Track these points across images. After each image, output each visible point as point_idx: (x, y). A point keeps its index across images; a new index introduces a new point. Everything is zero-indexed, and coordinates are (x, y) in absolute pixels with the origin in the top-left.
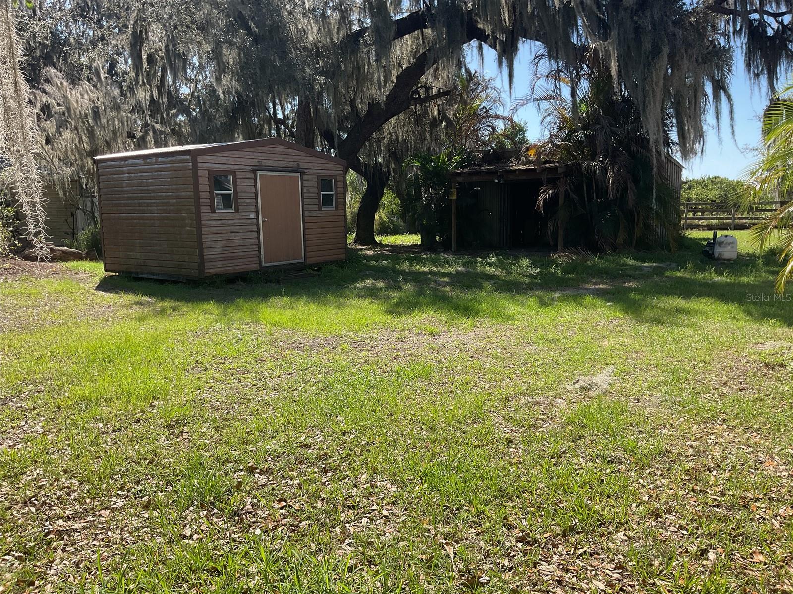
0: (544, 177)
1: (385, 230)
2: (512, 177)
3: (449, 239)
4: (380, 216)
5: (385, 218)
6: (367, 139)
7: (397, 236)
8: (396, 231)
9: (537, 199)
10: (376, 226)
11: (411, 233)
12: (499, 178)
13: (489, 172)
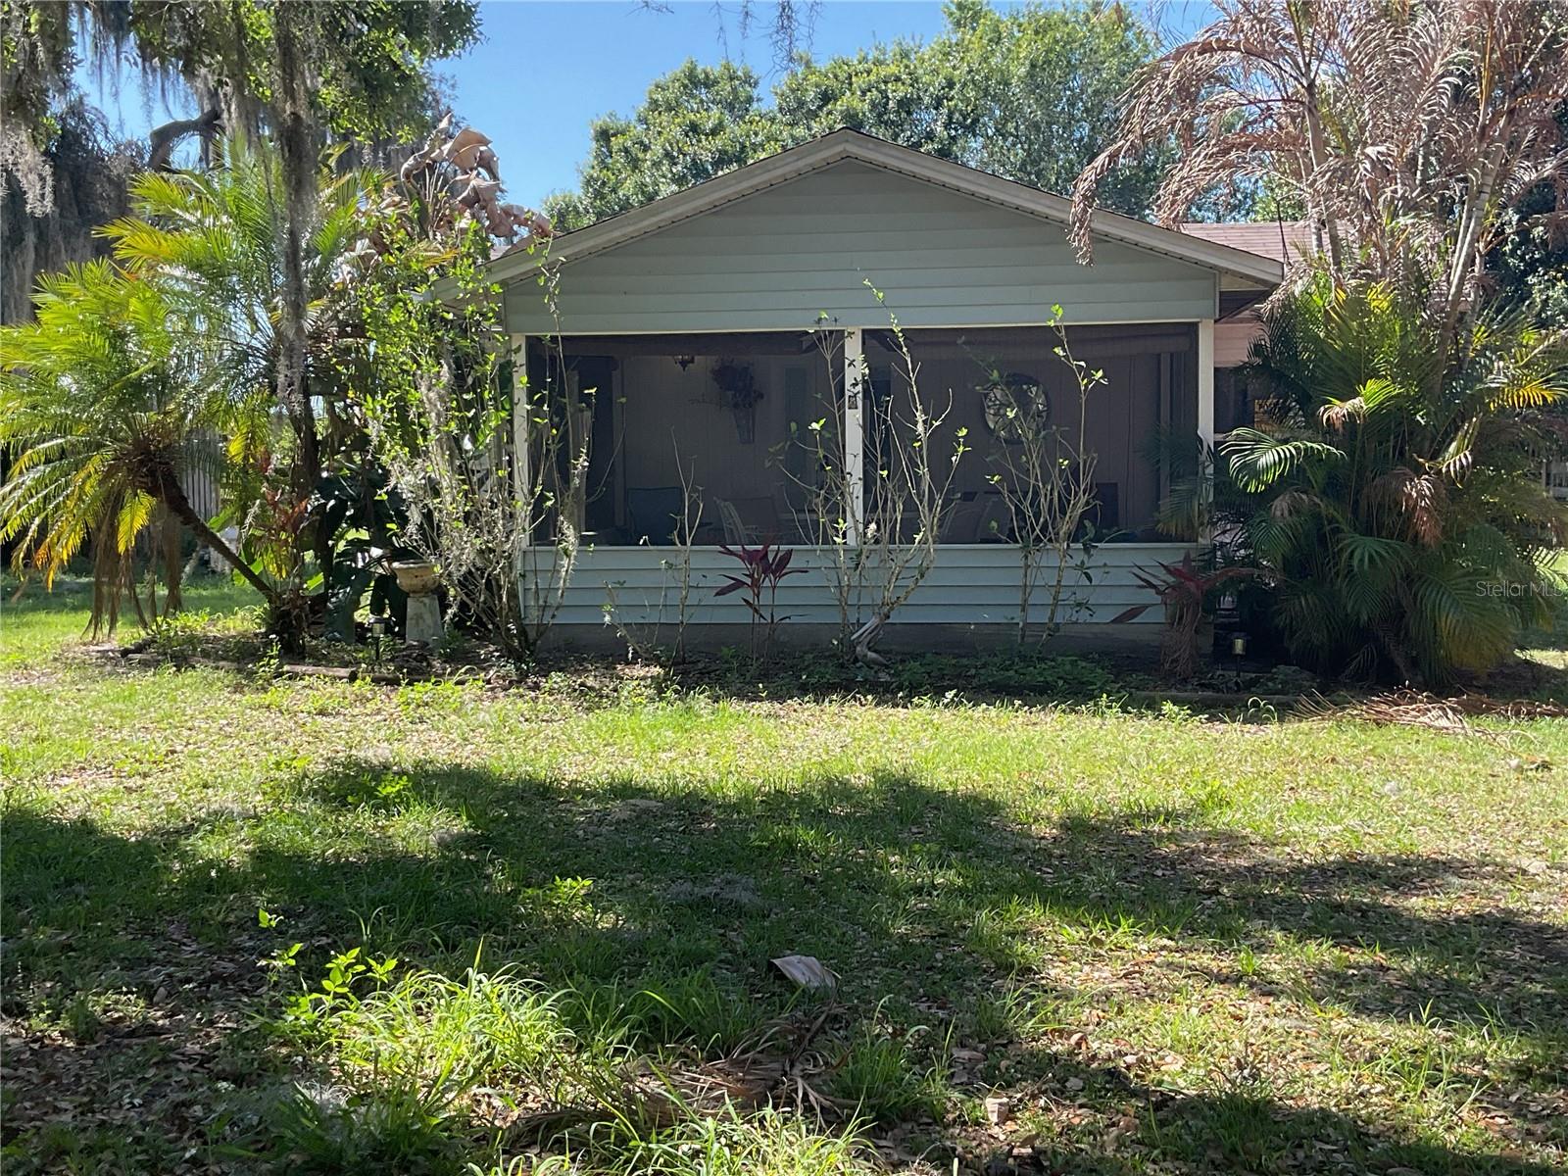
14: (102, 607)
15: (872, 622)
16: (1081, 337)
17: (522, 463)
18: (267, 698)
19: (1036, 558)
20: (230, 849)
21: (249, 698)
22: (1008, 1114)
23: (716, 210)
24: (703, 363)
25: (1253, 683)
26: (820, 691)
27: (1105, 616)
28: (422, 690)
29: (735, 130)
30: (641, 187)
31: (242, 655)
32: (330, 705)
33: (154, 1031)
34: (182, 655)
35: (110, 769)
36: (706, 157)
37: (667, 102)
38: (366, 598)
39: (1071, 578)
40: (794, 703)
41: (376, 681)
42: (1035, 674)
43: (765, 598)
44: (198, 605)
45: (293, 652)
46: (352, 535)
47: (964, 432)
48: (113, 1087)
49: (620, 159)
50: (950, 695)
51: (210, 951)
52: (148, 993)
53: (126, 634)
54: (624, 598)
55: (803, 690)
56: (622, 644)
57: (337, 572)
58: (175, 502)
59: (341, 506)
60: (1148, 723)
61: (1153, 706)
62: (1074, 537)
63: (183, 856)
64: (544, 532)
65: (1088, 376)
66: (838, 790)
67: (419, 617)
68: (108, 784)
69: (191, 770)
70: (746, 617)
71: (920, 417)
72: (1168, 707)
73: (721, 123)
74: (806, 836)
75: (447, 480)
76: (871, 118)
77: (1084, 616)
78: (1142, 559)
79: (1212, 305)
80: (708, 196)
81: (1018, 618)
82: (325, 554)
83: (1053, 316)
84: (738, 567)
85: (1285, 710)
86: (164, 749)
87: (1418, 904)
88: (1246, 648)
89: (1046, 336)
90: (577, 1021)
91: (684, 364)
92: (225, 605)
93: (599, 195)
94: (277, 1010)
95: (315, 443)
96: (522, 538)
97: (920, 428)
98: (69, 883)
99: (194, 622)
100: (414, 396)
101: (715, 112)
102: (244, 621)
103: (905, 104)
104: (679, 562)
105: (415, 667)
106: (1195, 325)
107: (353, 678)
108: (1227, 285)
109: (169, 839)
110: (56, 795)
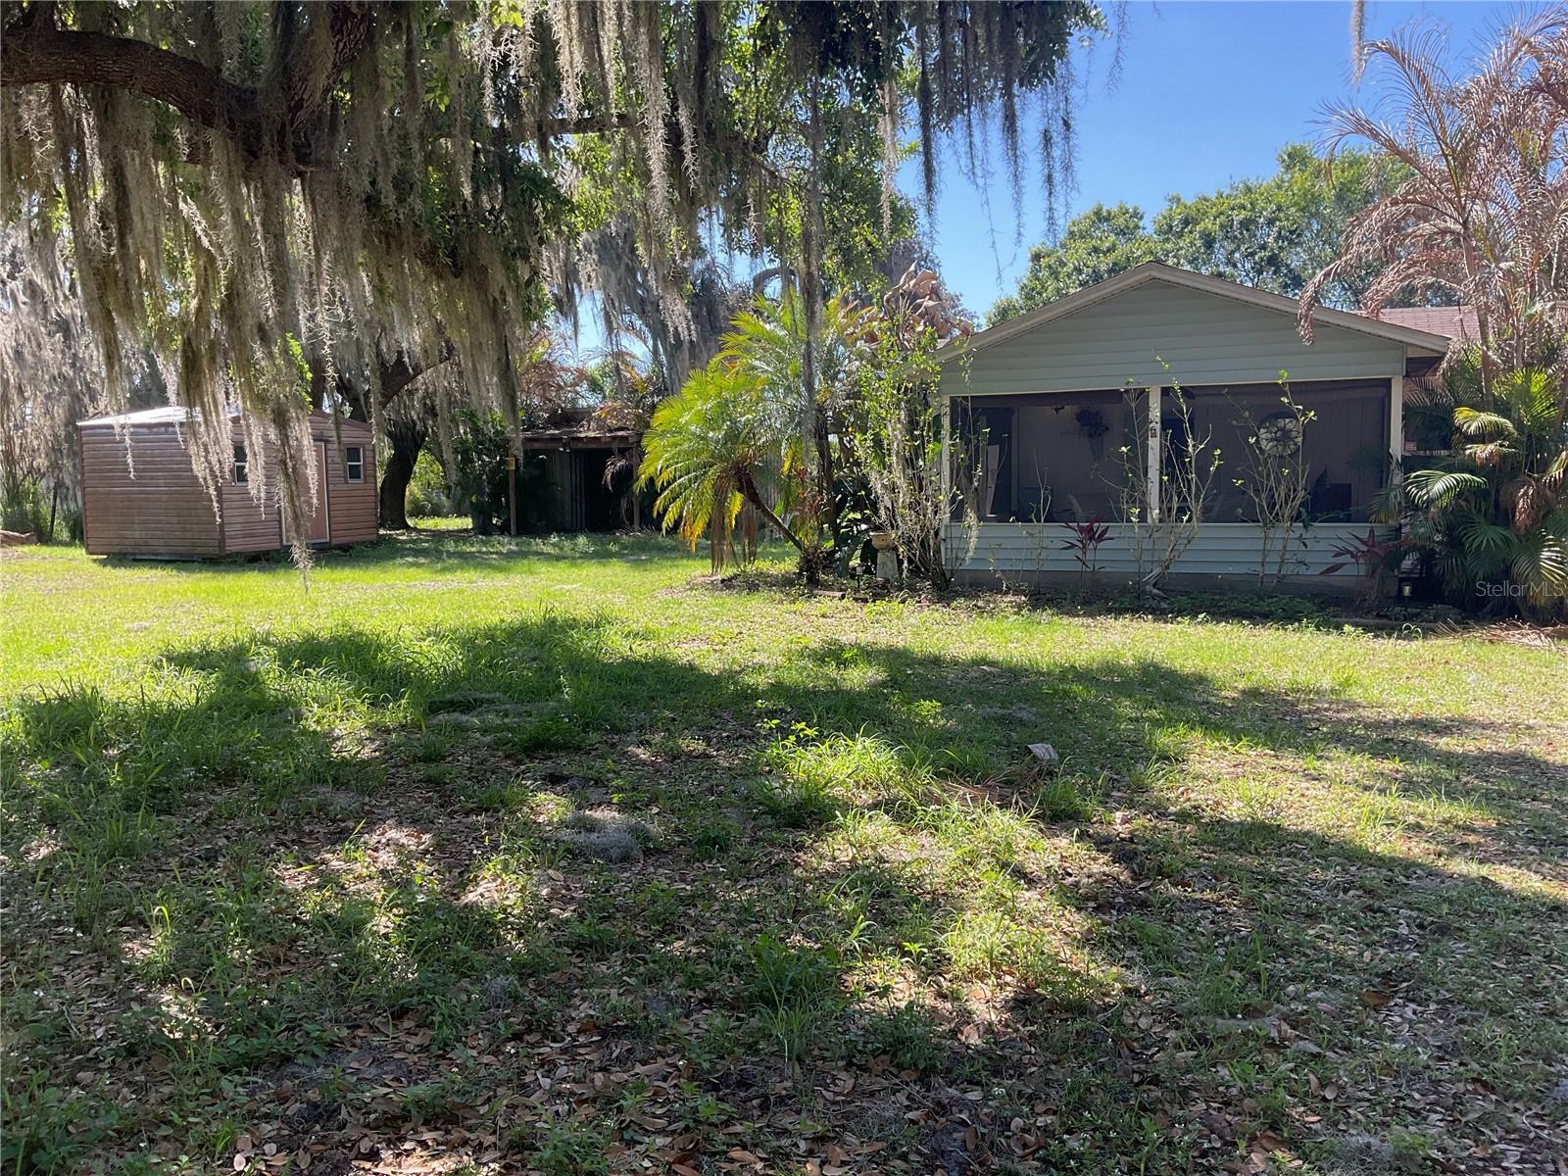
0: (615, 446)
1: (419, 511)
2: (580, 445)
3: (508, 520)
4: (413, 489)
5: (420, 496)
6: (396, 393)
7: (437, 520)
8: (436, 512)
9: (603, 473)
10: (407, 506)
11: (459, 516)
12: (564, 446)
13: (554, 439)
14: (716, 557)
15: (1157, 571)
16: (1299, 389)
17: (946, 473)
18: (794, 607)
19: (1271, 533)
20: (761, 681)
21: (786, 606)
22: (1125, 821)
23: (1104, 301)
24: (1069, 410)
25: (1417, 615)
26: (1119, 612)
27: (1315, 571)
28: (880, 605)
29: (1123, 248)
30: (1058, 290)
31: (786, 582)
32: (829, 612)
33: (709, 757)
34: (752, 585)
35: (708, 640)
36: (1103, 268)
37: (1081, 231)
38: (858, 552)
39: (1293, 545)
40: (1101, 619)
41: (856, 600)
42: (1264, 606)
43: (1090, 555)
44: (765, 556)
45: (814, 583)
46: (851, 516)
47: (1218, 452)
48: (686, 778)
49: (1044, 274)
50: (1201, 616)
51: (742, 725)
52: (708, 741)
53: (728, 571)
54: (1002, 555)
55: (1109, 611)
56: (1000, 581)
57: (841, 540)
58: (753, 497)
59: (844, 500)
60: (1333, 638)
61: (1339, 627)
62: (1297, 518)
63: (736, 683)
64: (957, 515)
65: (1304, 414)
66: (1110, 668)
67: (884, 564)
68: (706, 647)
69: (748, 642)
70: (1078, 567)
71: (1190, 442)
72: (1347, 628)
73: (1114, 245)
74: (1077, 688)
75: (902, 483)
76: (1220, 235)
77: (1302, 570)
78: (1343, 534)
79: (1401, 367)
80: (1095, 295)
81: (1259, 568)
82: (836, 528)
83: (1281, 377)
84: (1072, 535)
85: (1428, 632)
86: (736, 631)
87: (1445, 743)
88: (1413, 591)
89: (1276, 389)
90: (910, 763)
91: (1057, 410)
92: (780, 557)
93: (1029, 297)
94: (763, 749)
95: (831, 462)
96: (945, 516)
97: (1190, 449)
98: (678, 691)
99: (763, 565)
100: (883, 433)
101: (1112, 237)
102: (790, 565)
103: (1246, 224)
104: (1035, 531)
105: (881, 592)
106: (1390, 380)
107: (843, 597)
108: (1412, 353)
109: (731, 676)
110: (679, 651)
